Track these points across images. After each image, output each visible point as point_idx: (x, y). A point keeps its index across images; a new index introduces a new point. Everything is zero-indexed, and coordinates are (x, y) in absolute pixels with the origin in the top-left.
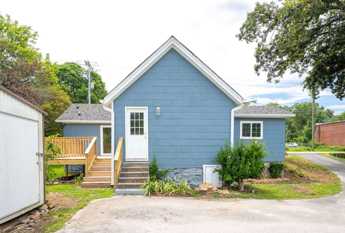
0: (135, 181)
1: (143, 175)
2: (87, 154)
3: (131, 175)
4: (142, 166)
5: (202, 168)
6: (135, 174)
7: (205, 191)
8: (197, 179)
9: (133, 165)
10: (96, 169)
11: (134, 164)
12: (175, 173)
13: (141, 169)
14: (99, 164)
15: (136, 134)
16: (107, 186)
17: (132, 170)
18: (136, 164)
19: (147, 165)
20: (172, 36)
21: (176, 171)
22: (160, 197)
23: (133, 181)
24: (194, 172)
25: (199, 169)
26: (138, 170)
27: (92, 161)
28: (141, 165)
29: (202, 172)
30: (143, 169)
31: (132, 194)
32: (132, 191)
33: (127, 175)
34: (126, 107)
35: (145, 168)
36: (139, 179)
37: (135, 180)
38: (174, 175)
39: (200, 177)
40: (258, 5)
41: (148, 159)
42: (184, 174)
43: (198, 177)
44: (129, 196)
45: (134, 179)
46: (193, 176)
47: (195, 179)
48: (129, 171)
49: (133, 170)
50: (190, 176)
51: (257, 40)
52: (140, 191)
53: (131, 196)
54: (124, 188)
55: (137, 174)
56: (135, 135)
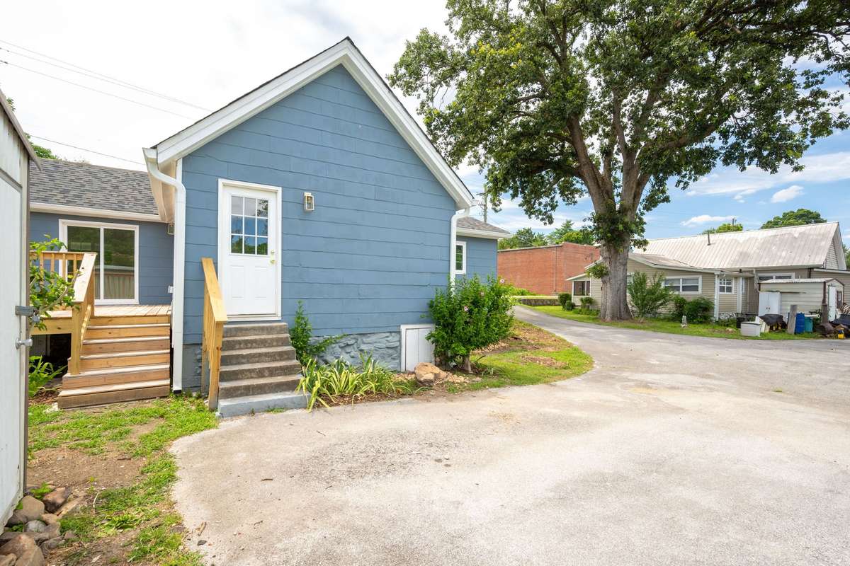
0: (266, 373)
1: (281, 356)
2: (79, 303)
3: (249, 359)
4: (269, 334)
5: (399, 332)
6: (260, 355)
7: (430, 382)
8: (390, 355)
9: (244, 332)
10: (101, 348)
11: (246, 329)
12: (343, 345)
13: (272, 340)
14: (110, 331)
15: (245, 253)
16: (159, 393)
17: (246, 344)
18: (254, 329)
19: (281, 330)
20: (348, 38)
21: (345, 341)
22: (341, 408)
23: (261, 373)
24: (384, 340)
25: (393, 334)
26: (263, 343)
27: (84, 325)
28: (266, 331)
29: (400, 341)
30: (278, 340)
31: (271, 409)
32: (271, 401)
33: (238, 360)
34: (221, 181)
35: (282, 338)
36: (276, 369)
37: (266, 371)
38: (340, 350)
39: (395, 351)
40: (424, 31)
41: (280, 314)
42: (363, 347)
43: (391, 351)
44: (266, 415)
45: (263, 369)
46: (381, 351)
47: (386, 356)
48: (238, 349)
49: (249, 345)
50: (376, 350)
51: (419, 95)
52: (292, 398)
53: (272, 414)
54: (241, 395)
55: (266, 355)
56: (243, 254)
